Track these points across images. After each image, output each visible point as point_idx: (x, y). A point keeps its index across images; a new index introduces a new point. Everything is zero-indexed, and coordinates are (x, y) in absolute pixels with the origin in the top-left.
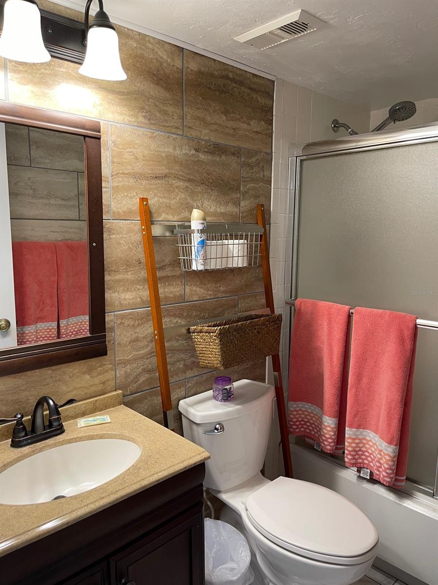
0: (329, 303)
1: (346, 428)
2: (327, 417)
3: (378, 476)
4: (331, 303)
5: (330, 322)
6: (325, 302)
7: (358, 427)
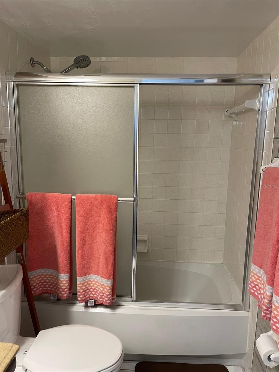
0: (56, 194)
1: (77, 278)
2: (62, 275)
3: (102, 302)
4: (57, 194)
5: (58, 208)
6: (52, 193)
7: (85, 275)
